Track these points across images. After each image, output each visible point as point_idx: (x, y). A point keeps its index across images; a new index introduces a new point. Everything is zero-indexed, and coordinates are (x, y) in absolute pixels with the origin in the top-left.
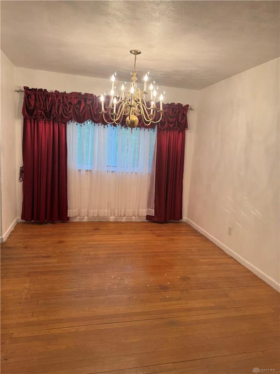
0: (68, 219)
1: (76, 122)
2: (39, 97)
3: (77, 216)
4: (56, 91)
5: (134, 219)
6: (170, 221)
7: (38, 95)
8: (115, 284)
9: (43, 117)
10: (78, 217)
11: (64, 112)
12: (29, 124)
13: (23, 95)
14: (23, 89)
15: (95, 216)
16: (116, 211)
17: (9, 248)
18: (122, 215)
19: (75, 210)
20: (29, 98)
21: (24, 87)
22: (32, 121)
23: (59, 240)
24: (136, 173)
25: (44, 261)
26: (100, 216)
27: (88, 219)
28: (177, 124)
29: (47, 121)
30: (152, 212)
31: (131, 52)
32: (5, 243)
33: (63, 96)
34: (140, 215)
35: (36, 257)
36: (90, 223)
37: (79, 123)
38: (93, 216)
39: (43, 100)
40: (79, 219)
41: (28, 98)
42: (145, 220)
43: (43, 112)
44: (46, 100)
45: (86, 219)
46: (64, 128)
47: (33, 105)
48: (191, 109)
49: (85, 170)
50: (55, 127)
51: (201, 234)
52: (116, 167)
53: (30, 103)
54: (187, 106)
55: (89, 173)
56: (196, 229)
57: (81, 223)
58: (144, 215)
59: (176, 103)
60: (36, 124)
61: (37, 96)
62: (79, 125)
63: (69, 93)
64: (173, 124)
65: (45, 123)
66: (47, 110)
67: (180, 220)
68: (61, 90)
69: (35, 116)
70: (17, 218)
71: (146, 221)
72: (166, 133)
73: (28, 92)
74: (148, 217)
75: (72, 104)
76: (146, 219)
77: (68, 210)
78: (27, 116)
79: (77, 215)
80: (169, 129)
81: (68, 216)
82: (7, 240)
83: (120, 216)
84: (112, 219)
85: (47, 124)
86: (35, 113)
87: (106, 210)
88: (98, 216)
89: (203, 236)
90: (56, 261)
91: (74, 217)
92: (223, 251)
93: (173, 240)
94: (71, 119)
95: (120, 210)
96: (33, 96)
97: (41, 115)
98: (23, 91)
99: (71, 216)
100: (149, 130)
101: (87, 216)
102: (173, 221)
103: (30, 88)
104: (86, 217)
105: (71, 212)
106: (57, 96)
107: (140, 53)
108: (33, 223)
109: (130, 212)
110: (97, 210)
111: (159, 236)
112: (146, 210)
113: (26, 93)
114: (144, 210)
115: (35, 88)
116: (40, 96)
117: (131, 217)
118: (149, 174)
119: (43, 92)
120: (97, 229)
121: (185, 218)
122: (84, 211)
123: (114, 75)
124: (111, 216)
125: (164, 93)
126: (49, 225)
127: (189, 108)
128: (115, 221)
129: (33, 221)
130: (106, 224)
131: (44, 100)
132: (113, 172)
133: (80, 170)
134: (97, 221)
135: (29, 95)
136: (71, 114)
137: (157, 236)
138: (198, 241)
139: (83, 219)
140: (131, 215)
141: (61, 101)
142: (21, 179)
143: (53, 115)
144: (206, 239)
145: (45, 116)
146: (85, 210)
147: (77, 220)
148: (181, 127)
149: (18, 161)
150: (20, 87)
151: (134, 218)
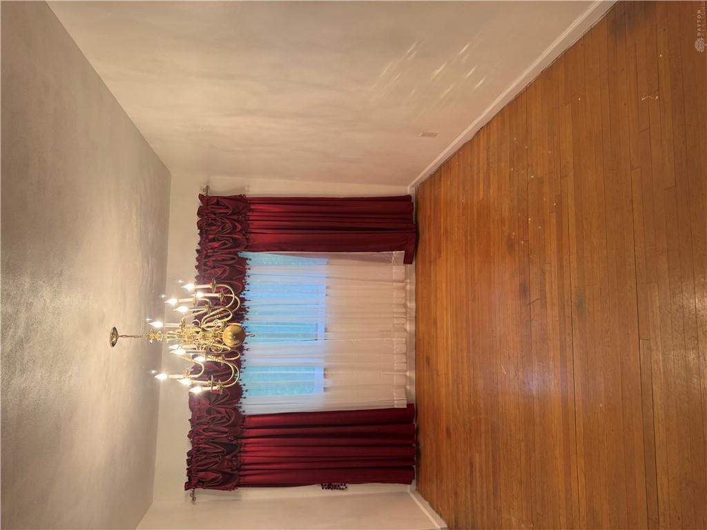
0: (410, 406)
1: (242, 400)
2: (202, 466)
3: (406, 389)
4: (188, 436)
5: (411, 287)
6: (414, 220)
7: (198, 466)
8: (516, 375)
9: (236, 456)
10: (408, 387)
11: (224, 423)
12: (247, 479)
13: (199, 490)
14: (190, 491)
15: (405, 360)
16: (396, 321)
17: (456, 522)
18: (404, 310)
19: (395, 394)
20: (204, 480)
21: (186, 490)
22: (241, 473)
23: (445, 434)
24: (327, 288)
25: (478, 475)
26: (404, 352)
27: (410, 370)
28: (235, 217)
29: (242, 449)
30: (398, 255)
31: (113, 345)
32: (448, 524)
33: (197, 424)
34: (402, 277)
35: (471, 484)
36: (418, 368)
37: (242, 394)
38: (406, 363)
39: (206, 458)
40: (410, 385)
41: (203, 483)
42: (411, 267)
43: (227, 457)
44: (205, 453)
45: (411, 374)
46: (253, 419)
47: (215, 475)
48: (208, 187)
49: (324, 380)
50: (251, 435)
51: (437, 171)
52: (317, 324)
53: (213, 480)
54: (201, 197)
55: (329, 373)
56: (428, 176)
57: (418, 383)
58: (403, 271)
59: (197, 218)
60: (247, 467)
61: (200, 468)
62: (245, 394)
63: (191, 413)
64: (236, 224)
65: (246, 452)
66: (223, 452)
67: (413, 200)
68: (188, 428)
69: (234, 470)
70: (408, 491)
71: (414, 263)
72: (252, 236)
73: (194, 482)
74: (408, 260)
75: (210, 409)
76: (411, 263)
77: (396, 407)
78: (234, 483)
79: (404, 390)
80: (246, 231)
81: (406, 407)
82: (444, 519)
83: (406, 313)
84: (410, 327)
85: (247, 449)
86: (229, 471)
87: (394, 339)
88: (406, 354)
89: (440, 168)
90: (477, 455)
91: (407, 397)
92: (466, 144)
93: (446, 230)
94: (236, 409)
95: (395, 315)
96: (201, 474)
97: (231, 461)
98: (193, 491)
99: (406, 402)
100: (249, 269)
101: (406, 371)
102: (414, 214)
103: (186, 479)
104: (408, 374)
105: (399, 401)
106: (197, 435)
107: (115, 329)
108: (418, 466)
109: (397, 296)
110: (395, 357)
111: (439, 251)
112: (394, 267)
113: (196, 486)
114: (394, 271)
115: (186, 471)
116: (199, 463)
117: (406, 292)
118: (328, 264)
119: (192, 458)
120: (428, 360)
121: (408, 190)
122: (397, 379)
123: (156, 374)
124: (405, 330)
125: (180, 281)
126: (421, 438)
127: (204, 193)
128: (414, 322)
129: (414, 466)
130: (419, 340)
131: (205, 456)
132: (326, 330)
133: (325, 388)
134: (414, 353)
135: (199, 481)
136: (227, 410)
137: (440, 257)
138: (449, 183)
139: (410, 378)
140: (404, 295)
141: (206, 427)
142: (342, 487)
143: (231, 441)
144: (446, 167)
145: (233, 454)
146: (395, 377)
147: (412, 389)
148: (241, 208)
149: (312, 493)
150: (186, 496)
151: (408, 287)
